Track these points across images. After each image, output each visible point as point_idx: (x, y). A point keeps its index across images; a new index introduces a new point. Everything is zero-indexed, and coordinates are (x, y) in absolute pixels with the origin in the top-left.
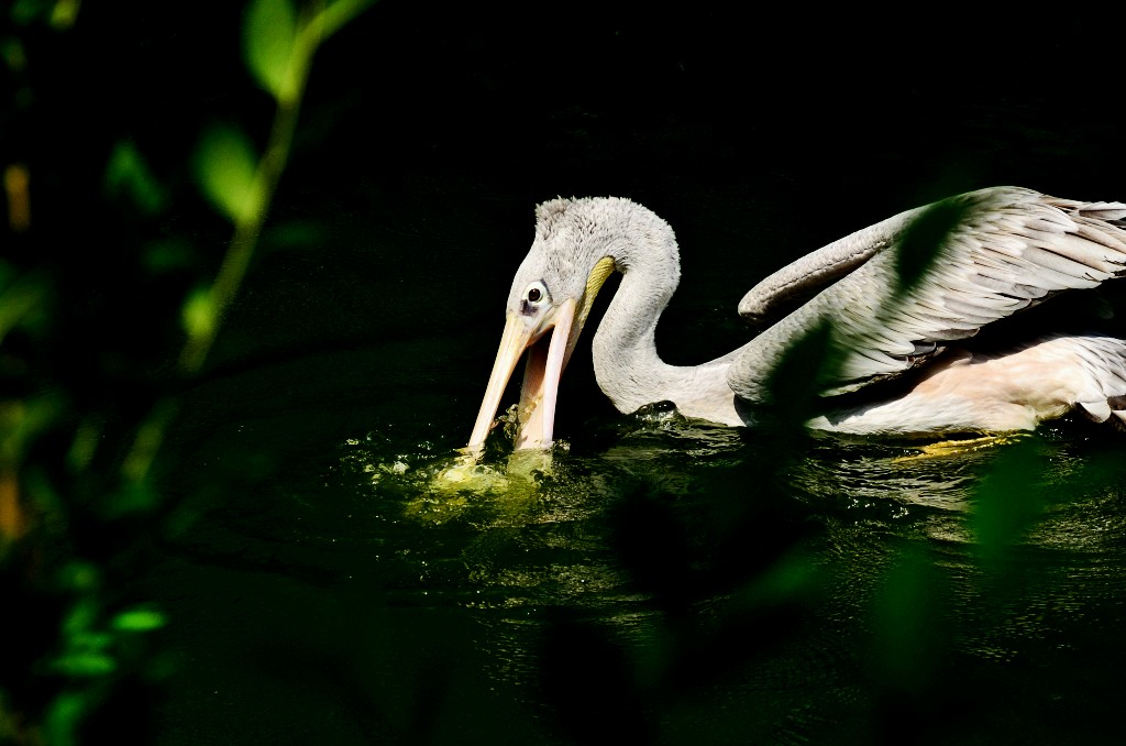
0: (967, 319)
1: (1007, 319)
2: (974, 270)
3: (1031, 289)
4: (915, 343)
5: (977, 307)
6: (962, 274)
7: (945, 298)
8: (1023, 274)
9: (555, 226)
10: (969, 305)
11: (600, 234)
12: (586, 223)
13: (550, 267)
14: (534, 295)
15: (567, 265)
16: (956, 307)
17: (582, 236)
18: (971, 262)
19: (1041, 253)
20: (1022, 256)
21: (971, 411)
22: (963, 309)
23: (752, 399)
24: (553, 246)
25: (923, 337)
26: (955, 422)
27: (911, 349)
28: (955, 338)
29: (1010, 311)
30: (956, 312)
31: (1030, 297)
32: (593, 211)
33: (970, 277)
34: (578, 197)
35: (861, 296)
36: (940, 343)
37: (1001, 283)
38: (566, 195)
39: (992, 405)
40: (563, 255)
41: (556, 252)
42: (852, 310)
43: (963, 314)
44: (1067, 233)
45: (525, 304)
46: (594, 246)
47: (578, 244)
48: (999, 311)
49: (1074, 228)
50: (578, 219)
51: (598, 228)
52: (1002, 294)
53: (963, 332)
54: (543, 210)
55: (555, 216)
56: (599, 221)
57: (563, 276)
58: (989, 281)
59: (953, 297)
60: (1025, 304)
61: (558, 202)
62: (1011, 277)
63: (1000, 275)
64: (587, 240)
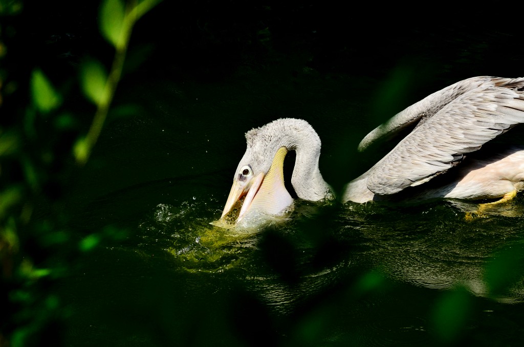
0: (476, 142)
1: (493, 140)
2: (475, 119)
3: (502, 125)
4: (453, 155)
5: (479, 136)
6: (469, 122)
7: (464, 134)
8: (498, 118)
9: (254, 141)
10: (476, 135)
11: (274, 140)
12: (267, 137)
13: (253, 159)
14: (246, 172)
15: (261, 158)
16: (469, 137)
17: (267, 143)
18: (473, 116)
19: (504, 108)
20: (496, 111)
21: (482, 187)
22: (473, 137)
23: (380, 193)
24: (254, 150)
25: (456, 152)
26: (475, 194)
27: (452, 158)
28: (472, 151)
29: (494, 136)
30: (471, 139)
31: (502, 129)
32: (269, 131)
33: (474, 123)
34: (261, 127)
35: (424, 138)
36: (464, 154)
37: (488, 124)
38: (256, 127)
39: (491, 183)
40: (259, 154)
41: (255, 153)
42: (422, 145)
43: (474, 140)
44: (514, 98)
45: (241, 176)
46: (273, 146)
47: (265, 147)
48: (489, 137)
49: (517, 96)
50: (263, 136)
51: (273, 137)
52: (490, 129)
53: (474, 148)
54: (248, 135)
55: (254, 137)
56: (272, 134)
57: (259, 163)
58: (483, 123)
59: (467, 133)
60: (501, 132)
61: (253, 131)
62: (492, 121)
63: (488, 121)
64: (269, 144)
